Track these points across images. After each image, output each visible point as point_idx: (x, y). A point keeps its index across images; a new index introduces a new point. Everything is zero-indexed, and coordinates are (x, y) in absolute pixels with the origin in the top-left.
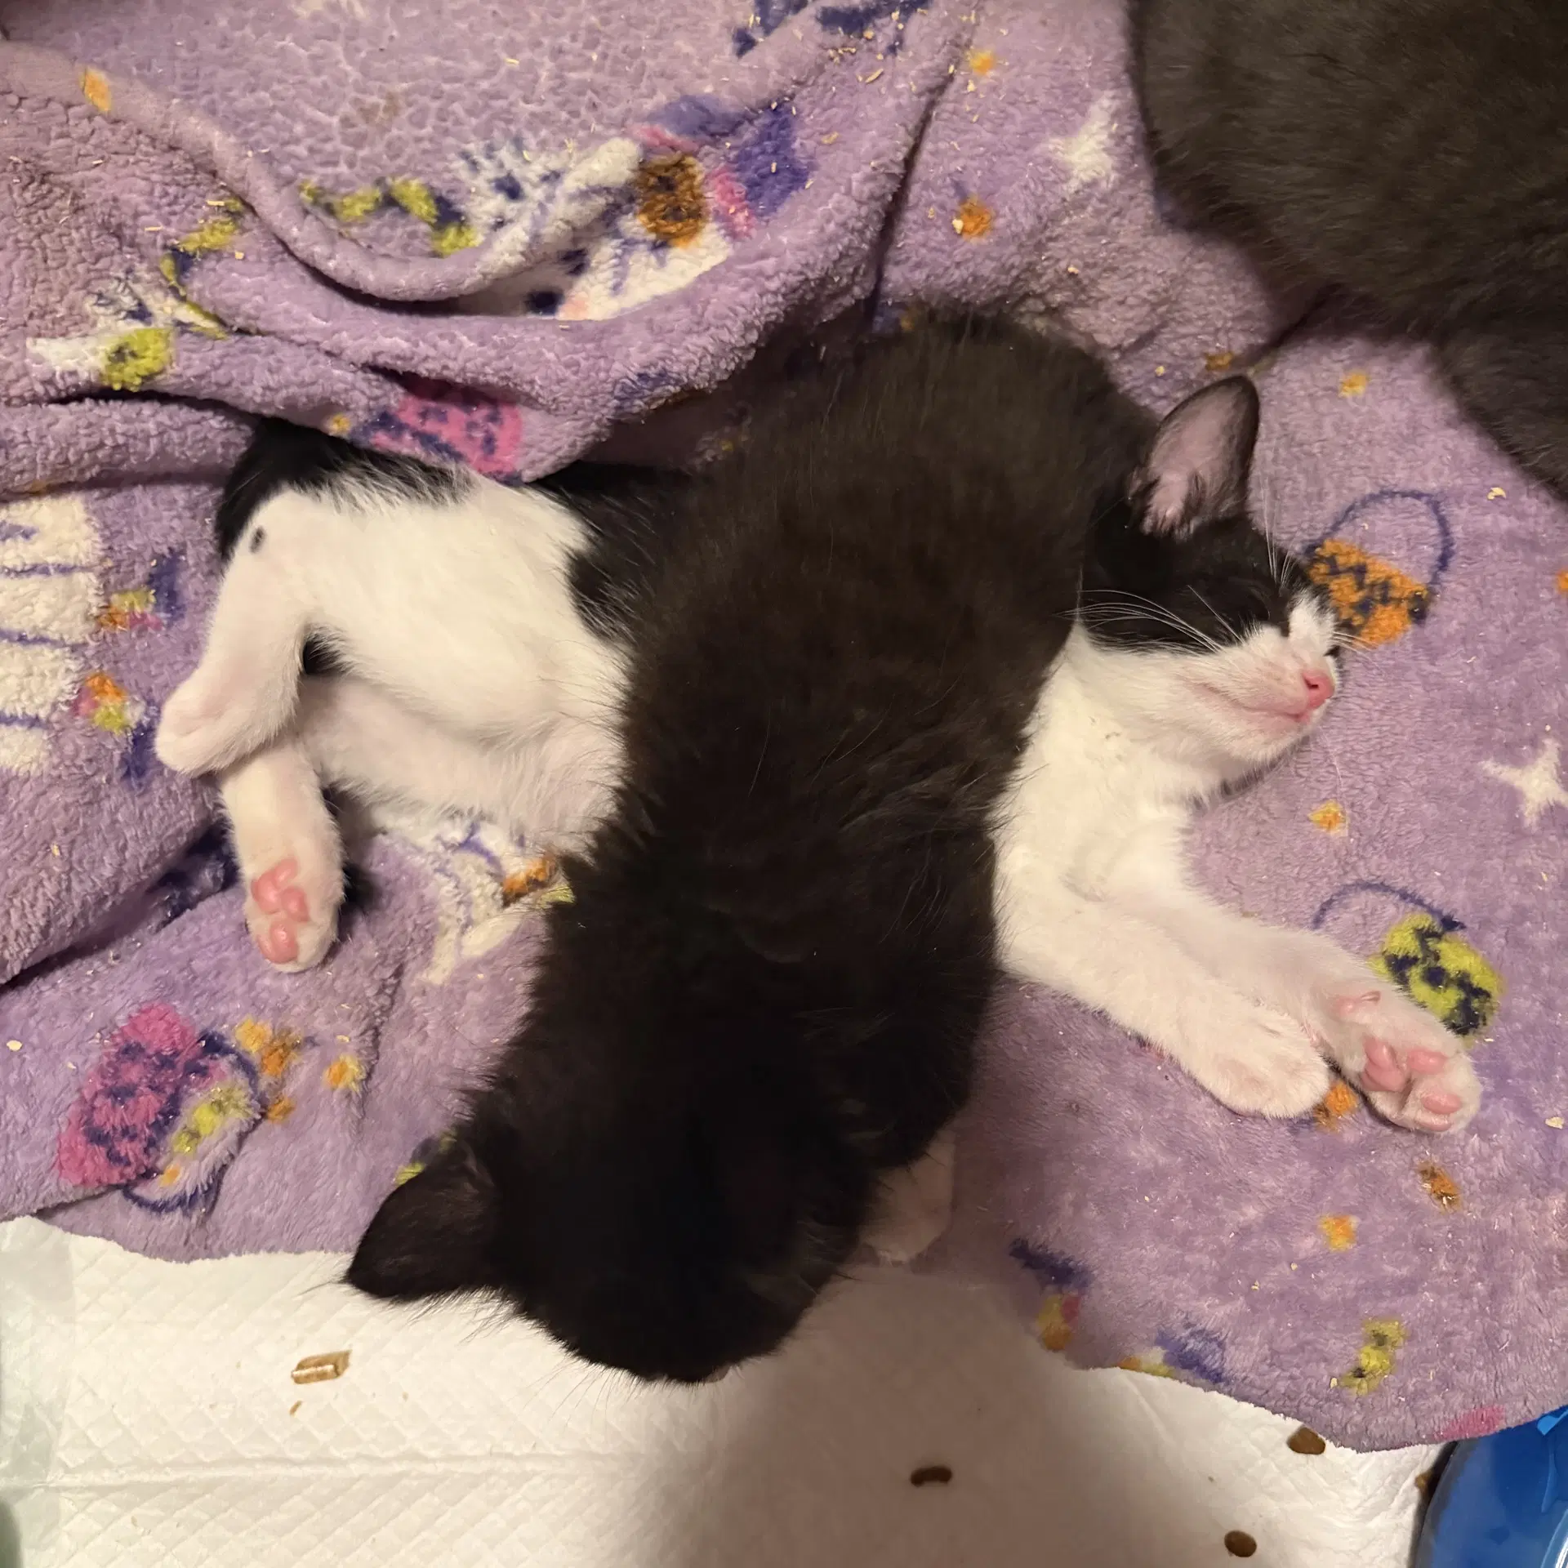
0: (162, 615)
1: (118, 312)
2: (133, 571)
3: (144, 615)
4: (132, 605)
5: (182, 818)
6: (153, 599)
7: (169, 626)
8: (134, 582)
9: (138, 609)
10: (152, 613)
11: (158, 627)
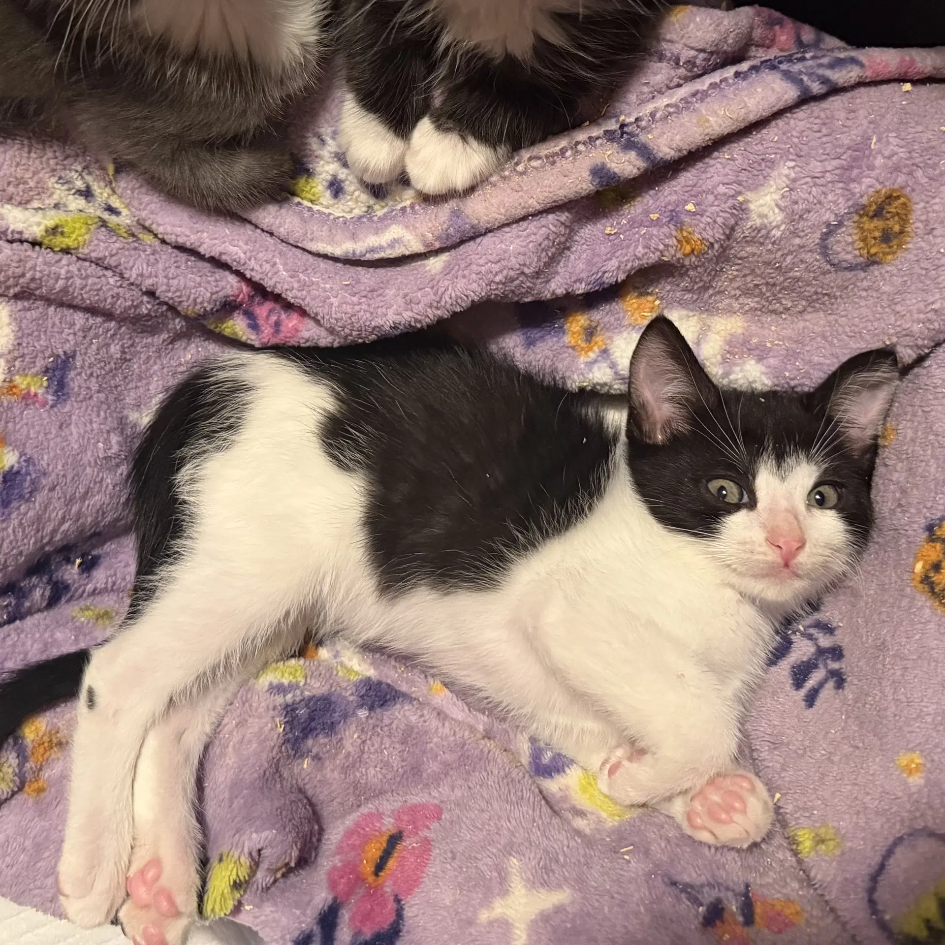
0: (50, 397)
1: (69, 190)
2: (34, 363)
3: (36, 395)
4: (29, 385)
5: (25, 545)
6: (45, 384)
7: (52, 407)
8: (34, 370)
9: (33, 390)
10: (43, 394)
11: (44, 405)
